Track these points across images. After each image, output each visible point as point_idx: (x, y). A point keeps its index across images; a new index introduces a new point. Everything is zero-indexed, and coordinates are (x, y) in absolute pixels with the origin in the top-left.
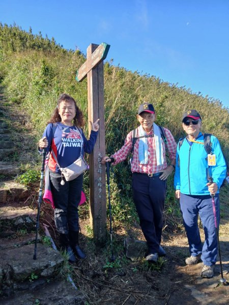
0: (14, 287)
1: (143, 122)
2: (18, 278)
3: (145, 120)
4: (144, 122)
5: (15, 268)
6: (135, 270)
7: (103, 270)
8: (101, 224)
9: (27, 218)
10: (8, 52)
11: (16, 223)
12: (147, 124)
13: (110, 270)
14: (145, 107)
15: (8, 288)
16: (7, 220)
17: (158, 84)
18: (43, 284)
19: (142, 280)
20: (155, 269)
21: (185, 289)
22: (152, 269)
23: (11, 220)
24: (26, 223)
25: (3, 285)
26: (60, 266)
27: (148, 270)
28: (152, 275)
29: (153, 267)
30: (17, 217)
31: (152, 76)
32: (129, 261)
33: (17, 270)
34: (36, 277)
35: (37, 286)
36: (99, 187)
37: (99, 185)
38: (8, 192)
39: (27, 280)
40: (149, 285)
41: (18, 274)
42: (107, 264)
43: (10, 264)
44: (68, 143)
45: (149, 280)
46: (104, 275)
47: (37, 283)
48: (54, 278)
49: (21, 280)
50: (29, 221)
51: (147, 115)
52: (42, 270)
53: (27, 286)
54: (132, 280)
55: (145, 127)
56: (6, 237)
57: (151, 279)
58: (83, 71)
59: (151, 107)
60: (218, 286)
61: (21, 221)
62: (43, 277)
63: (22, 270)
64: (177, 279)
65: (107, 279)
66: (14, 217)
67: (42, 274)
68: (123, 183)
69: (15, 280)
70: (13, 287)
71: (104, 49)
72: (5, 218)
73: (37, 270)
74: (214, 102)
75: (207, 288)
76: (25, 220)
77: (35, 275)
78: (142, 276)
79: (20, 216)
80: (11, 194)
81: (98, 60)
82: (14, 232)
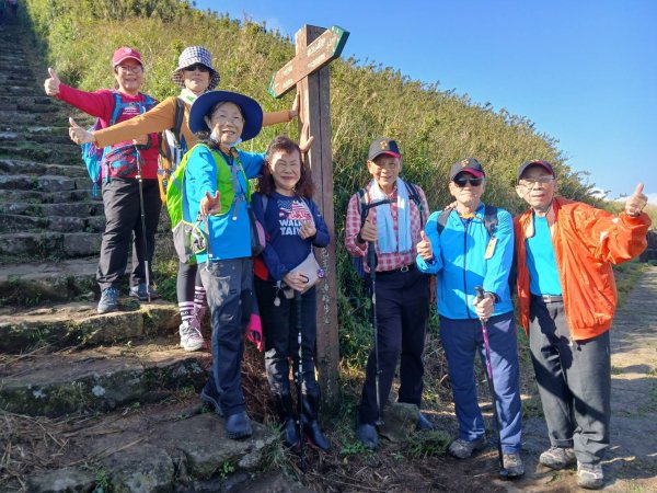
0: (196, 488)
1: (379, 174)
2: (202, 470)
3: (384, 170)
4: (382, 175)
5: (194, 454)
6: (398, 456)
7: (341, 457)
8: (329, 373)
9: (193, 365)
10: (82, 19)
11: (174, 375)
12: (387, 178)
13: (352, 458)
14: (383, 146)
15: (186, 489)
16: (156, 369)
17: (400, 87)
18: (243, 482)
19: (412, 473)
20: (435, 455)
21: (495, 487)
22: (429, 455)
23: (164, 370)
24: (193, 375)
25: (177, 484)
26: (272, 449)
27: (422, 457)
28: (430, 465)
29: (430, 451)
30: (175, 364)
31: (387, 69)
32: (385, 441)
33: (199, 456)
34: (231, 469)
35: (234, 486)
36: (325, 303)
37: (324, 299)
38: (145, 315)
39: (216, 475)
40: (428, 482)
41: (202, 464)
42: (346, 447)
43: (182, 447)
44: (289, 229)
45: (426, 473)
46: (344, 466)
47: (235, 480)
48: (262, 470)
49: (206, 475)
50: (197, 370)
51: (388, 161)
52: (241, 457)
53: (218, 486)
54: (394, 474)
55: (383, 183)
56: (157, 401)
57: (429, 472)
58: (285, 78)
59: (393, 145)
60: (553, 480)
61: (183, 370)
62: (243, 470)
63: (208, 456)
64: (477, 471)
65: (350, 473)
66: (170, 363)
67: (241, 464)
68: (356, 295)
69: (196, 475)
70: (193, 487)
71: (336, 39)
72: (152, 366)
73: (234, 456)
74: (516, 122)
75: (535, 485)
76: (191, 369)
77: (230, 465)
78: (411, 467)
79: (182, 361)
80: (151, 321)
81: (322, 59)
82: (172, 391)
